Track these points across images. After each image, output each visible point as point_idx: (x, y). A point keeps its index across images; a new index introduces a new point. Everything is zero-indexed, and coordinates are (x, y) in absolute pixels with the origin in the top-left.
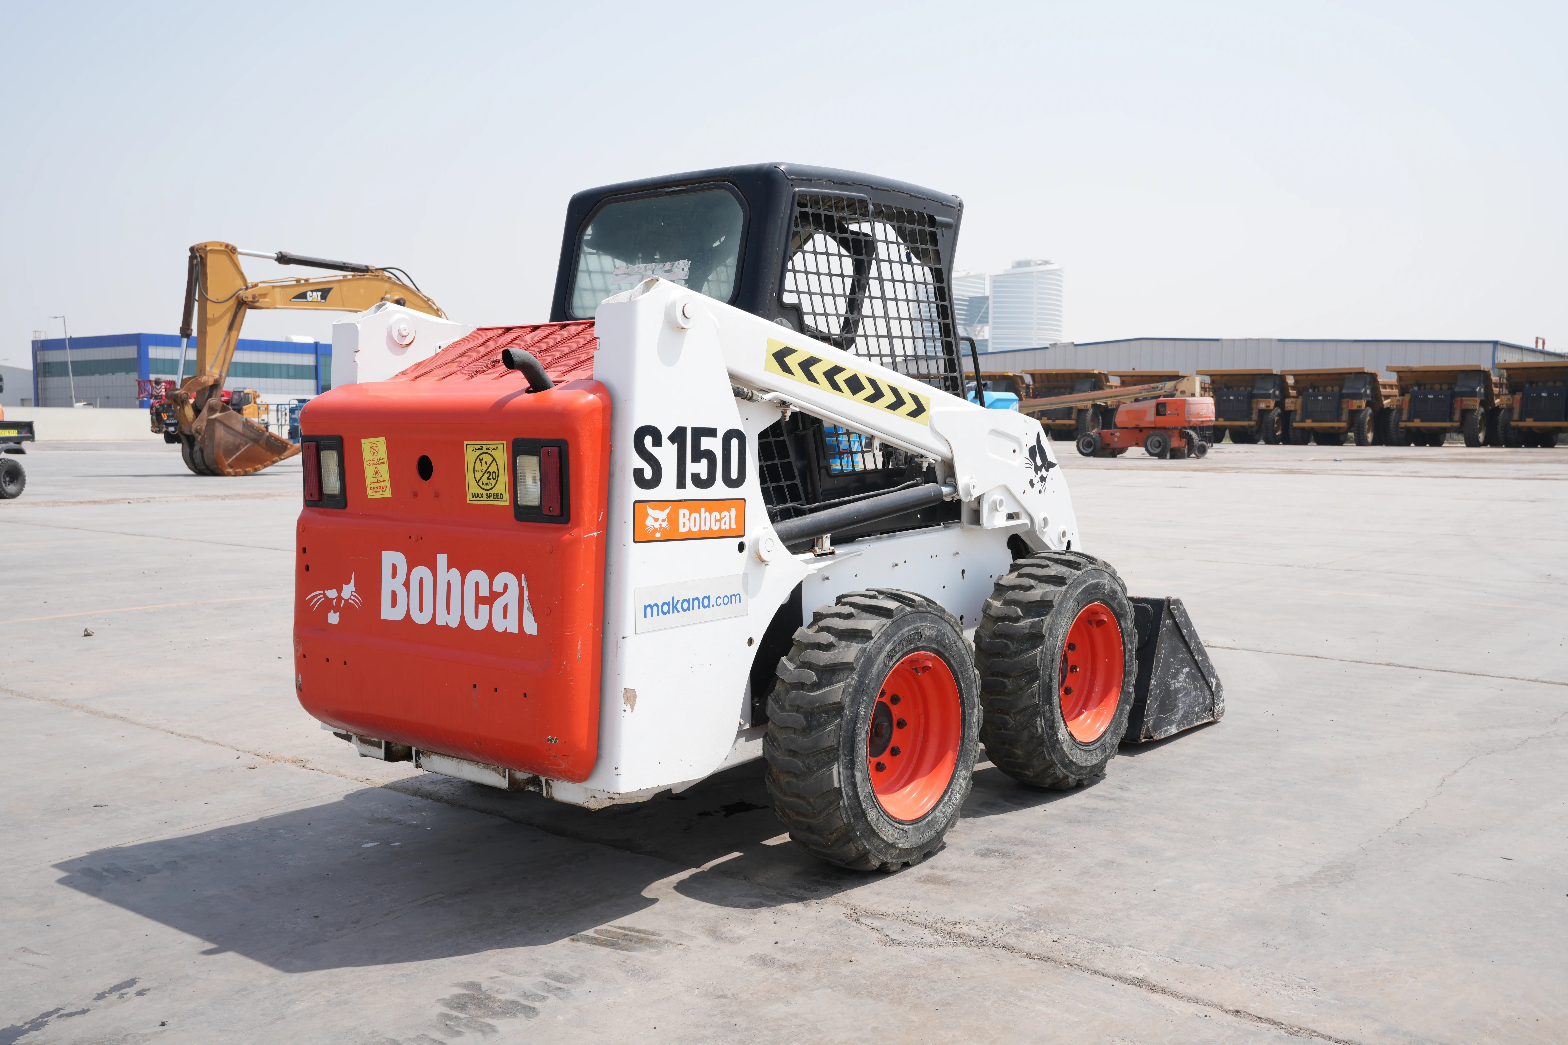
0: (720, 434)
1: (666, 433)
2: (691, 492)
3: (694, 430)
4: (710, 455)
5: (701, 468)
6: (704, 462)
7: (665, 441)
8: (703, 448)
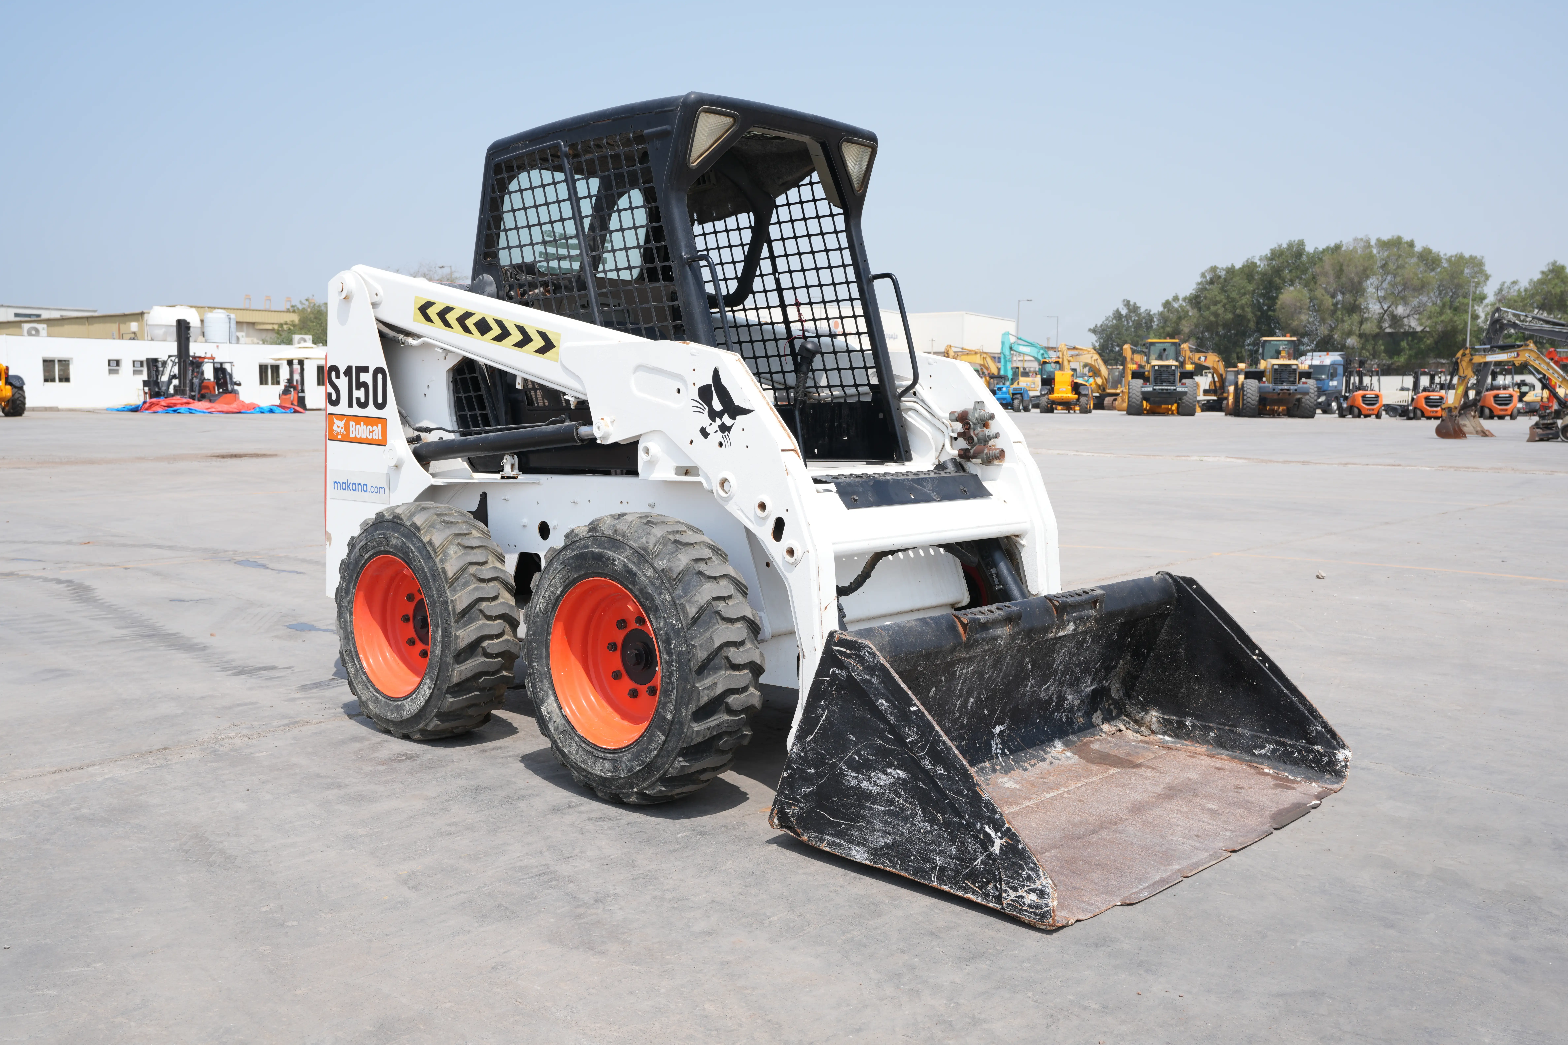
0: (371, 370)
1: (342, 370)
2: (356, 411)
3: (357, 367)
4: (365, 385)
5: (360, 394)
6: (363, 389)
7: (342, 375)
8: (361, 380)
